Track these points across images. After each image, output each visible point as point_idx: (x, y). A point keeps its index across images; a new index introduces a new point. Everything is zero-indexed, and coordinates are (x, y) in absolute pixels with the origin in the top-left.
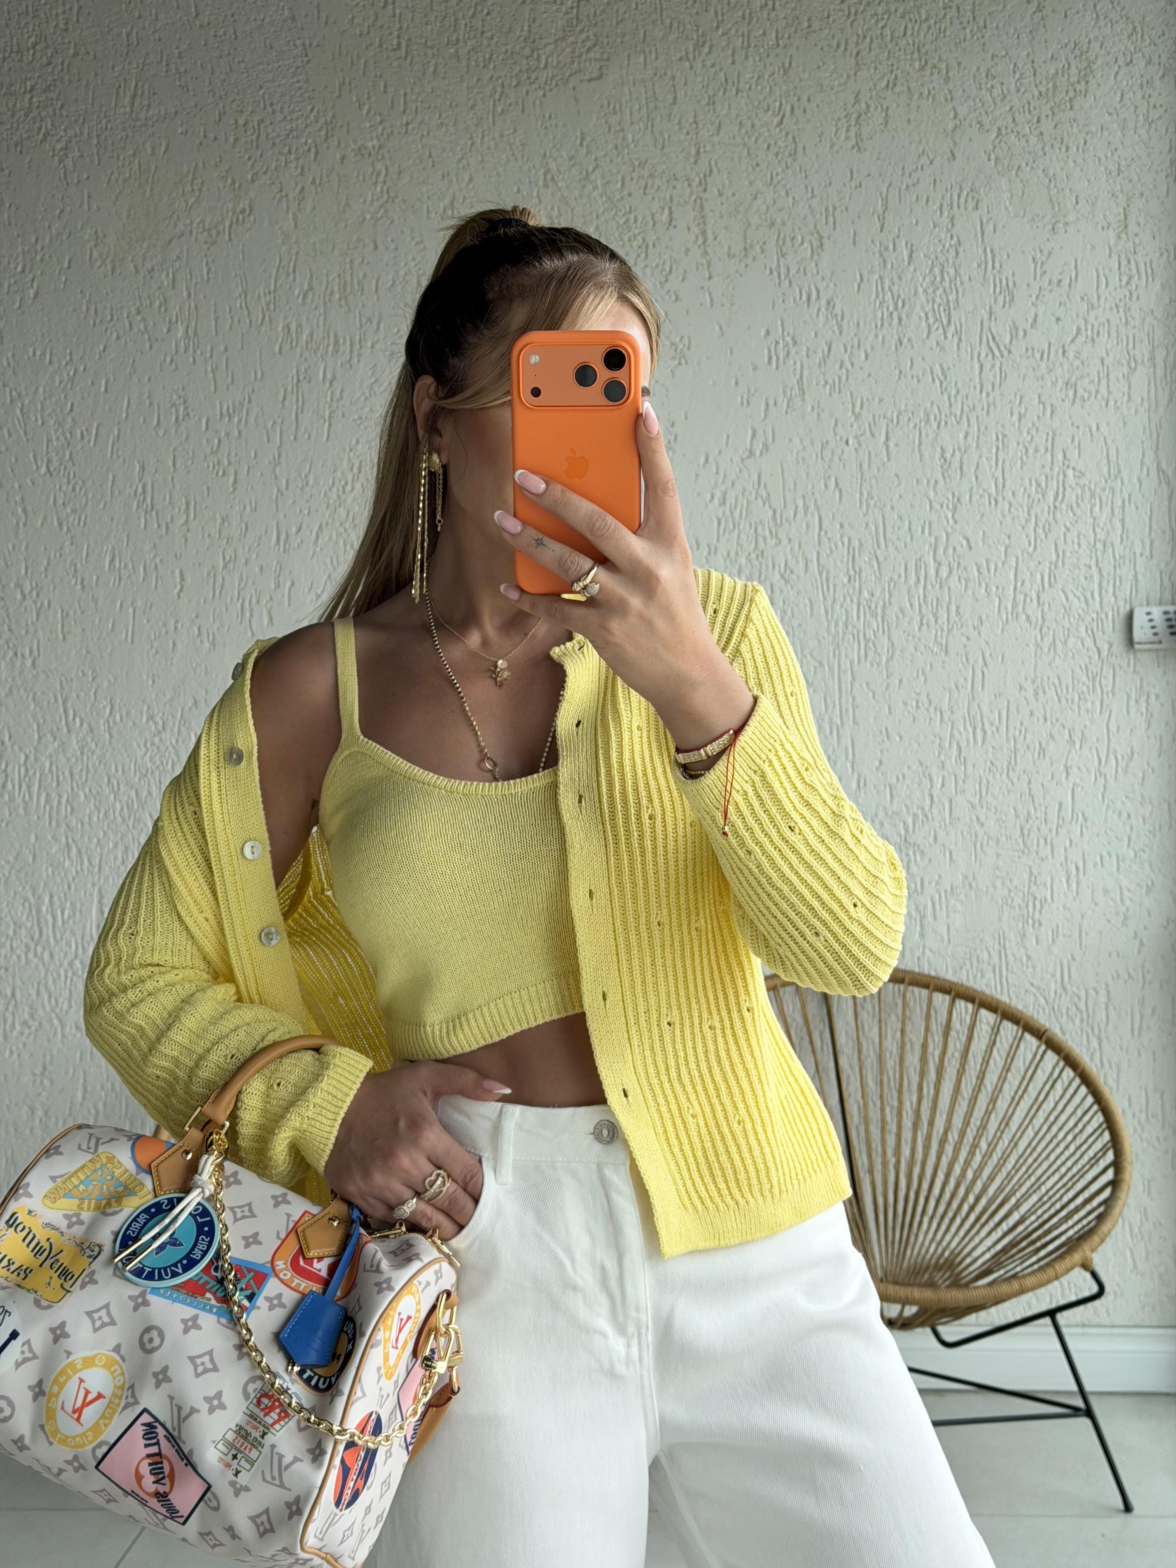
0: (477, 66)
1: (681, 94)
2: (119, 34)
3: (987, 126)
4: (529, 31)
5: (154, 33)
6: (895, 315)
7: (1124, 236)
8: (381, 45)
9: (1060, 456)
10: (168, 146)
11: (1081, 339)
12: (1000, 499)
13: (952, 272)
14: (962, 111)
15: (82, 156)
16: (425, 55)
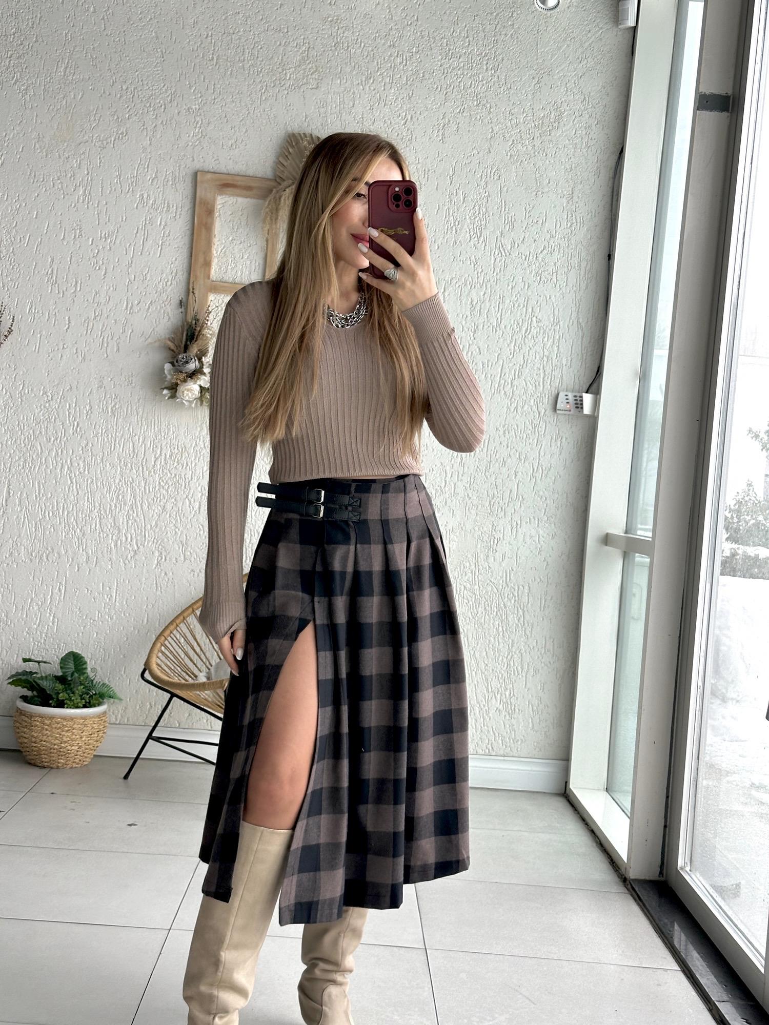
0: (254, 74)
1: (357, 102)
2: (61, 34)
3: (507, 139)
4: (282, 60)
5: (81, 35)
6: (454, 229)
7: (571, 203)
8: (203, 57)
9: (530, 310)
10: (83, 95)
11: (545, 252)
12: (498, 329)
13: (484, 210)
14: (496, 129)
15: (35, 94)
16: (226, 65)
